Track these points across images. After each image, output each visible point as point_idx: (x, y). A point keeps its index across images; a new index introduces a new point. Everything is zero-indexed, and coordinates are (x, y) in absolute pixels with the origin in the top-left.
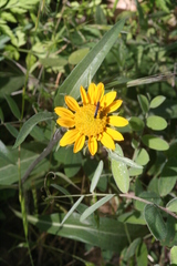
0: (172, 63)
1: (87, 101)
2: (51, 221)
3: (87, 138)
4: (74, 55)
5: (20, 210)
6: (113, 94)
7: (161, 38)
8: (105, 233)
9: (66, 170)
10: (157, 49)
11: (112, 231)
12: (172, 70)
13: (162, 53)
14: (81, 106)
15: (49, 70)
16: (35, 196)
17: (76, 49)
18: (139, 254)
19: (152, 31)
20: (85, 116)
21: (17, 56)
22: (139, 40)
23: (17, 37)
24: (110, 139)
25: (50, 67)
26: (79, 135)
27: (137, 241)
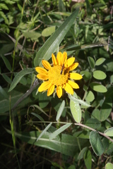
0: (107, 36)
1: (56, 63)
2: (30, 136)
3: (56, 87)
4: (45, 30)
5: (10, 129)
6: (73, 59)
7: (100, 20)
8: (65, 144)
9: (40, 104)
10: (98, 27)
11: (69, 142)
12: (107, 41)
13: (101, 30)
14: (52, 66)
15: (29, 40)
16: (20, 120)
17: (46, 27)
18: (86, 157)
19: (94, 15)
20: (55, 73)
21: (8, 30)
22: (86, 22)
23: (8, 19)
24: (70, 87)
25: (30, 38)
26: (50, 85)
27: (85, 149)
